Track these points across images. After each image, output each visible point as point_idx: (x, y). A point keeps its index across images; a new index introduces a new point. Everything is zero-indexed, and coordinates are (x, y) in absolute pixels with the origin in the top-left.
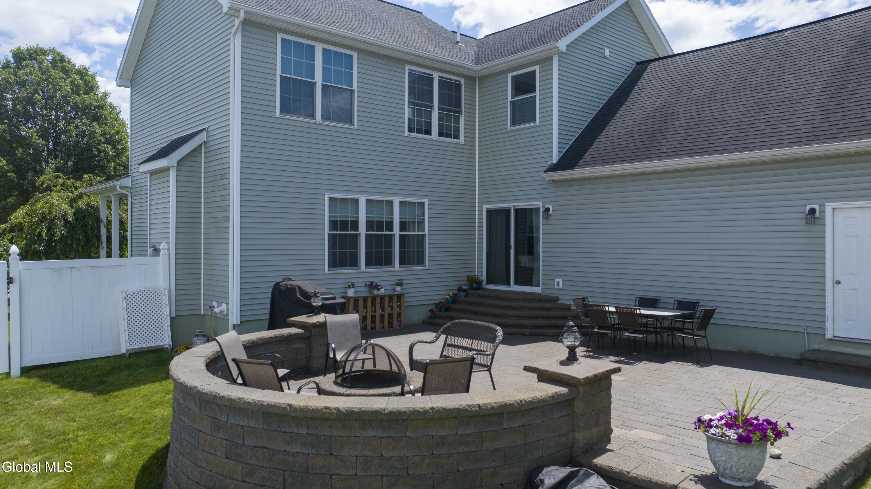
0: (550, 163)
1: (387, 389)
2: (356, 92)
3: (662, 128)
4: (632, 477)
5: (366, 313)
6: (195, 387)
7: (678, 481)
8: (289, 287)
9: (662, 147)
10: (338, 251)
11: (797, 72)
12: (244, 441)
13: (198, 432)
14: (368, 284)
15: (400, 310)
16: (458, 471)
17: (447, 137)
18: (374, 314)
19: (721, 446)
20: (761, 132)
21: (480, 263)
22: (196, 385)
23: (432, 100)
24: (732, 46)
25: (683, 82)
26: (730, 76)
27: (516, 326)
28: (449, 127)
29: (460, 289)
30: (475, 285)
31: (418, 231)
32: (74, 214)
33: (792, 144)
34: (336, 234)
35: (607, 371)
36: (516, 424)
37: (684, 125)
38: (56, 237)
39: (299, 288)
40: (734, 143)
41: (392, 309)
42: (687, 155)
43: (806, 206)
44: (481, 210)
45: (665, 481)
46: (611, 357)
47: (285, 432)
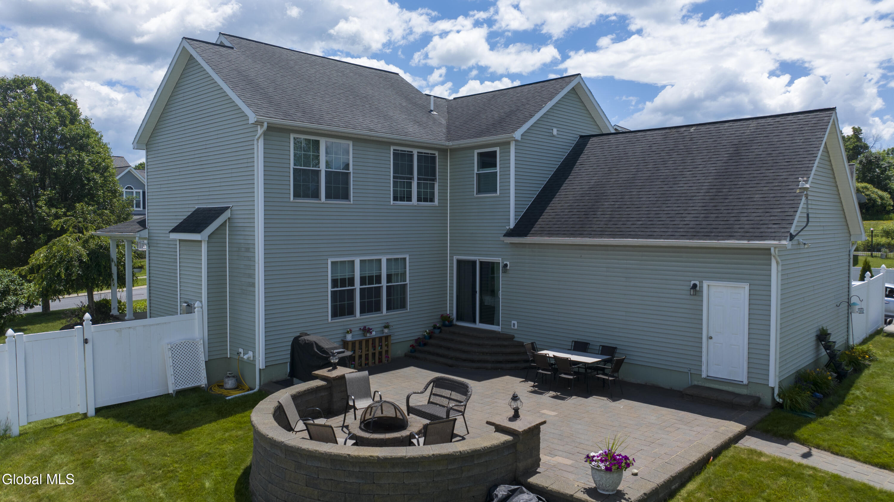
0: (508, 227)
1: (397, 433)
2: (352, 174)
3: (594, 207)
4: (549, 490)
5: (361, 352)
6: (283, 442)
7: (574, 492)
8: (307, 342)
9: (593, 226)
10: (338, 303)
11: (694, 169)
12: (318, 475)
13: (284, 470)
14: (362, 328)
15: (388, 347)
16: (448, 490)
17: (424, 201)
18: (367, 353)
19: (597, 472)
20: (663, 223)
21: (451, 304)
22: (283, 440)
23: (411, 173)
24: (653, 133)
25: (613, 164)
26: (648, 164)
27: (481, 361)
28: (426, 193)
29: (435, 327)
30: (447, 323)
31: (401, 282)
32: (88, 255)
33: (681, 237)
34: (337, 291)
35: (537, 425)
36: (483, 460)
37: (610, 206)
38: (73, 277)
39: (316, 344)
40: (643, 230)
41: (381, 348)
42: (610, 236)
43: (691, 281)
44: (452, 260)
45: (567, 492)
46: (551, 392)
47: (345, 471)
